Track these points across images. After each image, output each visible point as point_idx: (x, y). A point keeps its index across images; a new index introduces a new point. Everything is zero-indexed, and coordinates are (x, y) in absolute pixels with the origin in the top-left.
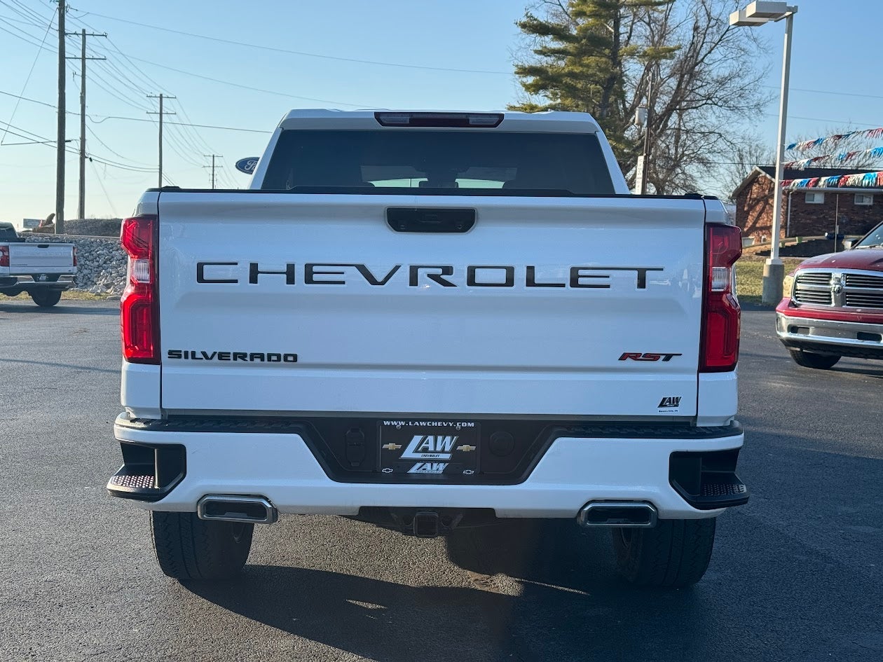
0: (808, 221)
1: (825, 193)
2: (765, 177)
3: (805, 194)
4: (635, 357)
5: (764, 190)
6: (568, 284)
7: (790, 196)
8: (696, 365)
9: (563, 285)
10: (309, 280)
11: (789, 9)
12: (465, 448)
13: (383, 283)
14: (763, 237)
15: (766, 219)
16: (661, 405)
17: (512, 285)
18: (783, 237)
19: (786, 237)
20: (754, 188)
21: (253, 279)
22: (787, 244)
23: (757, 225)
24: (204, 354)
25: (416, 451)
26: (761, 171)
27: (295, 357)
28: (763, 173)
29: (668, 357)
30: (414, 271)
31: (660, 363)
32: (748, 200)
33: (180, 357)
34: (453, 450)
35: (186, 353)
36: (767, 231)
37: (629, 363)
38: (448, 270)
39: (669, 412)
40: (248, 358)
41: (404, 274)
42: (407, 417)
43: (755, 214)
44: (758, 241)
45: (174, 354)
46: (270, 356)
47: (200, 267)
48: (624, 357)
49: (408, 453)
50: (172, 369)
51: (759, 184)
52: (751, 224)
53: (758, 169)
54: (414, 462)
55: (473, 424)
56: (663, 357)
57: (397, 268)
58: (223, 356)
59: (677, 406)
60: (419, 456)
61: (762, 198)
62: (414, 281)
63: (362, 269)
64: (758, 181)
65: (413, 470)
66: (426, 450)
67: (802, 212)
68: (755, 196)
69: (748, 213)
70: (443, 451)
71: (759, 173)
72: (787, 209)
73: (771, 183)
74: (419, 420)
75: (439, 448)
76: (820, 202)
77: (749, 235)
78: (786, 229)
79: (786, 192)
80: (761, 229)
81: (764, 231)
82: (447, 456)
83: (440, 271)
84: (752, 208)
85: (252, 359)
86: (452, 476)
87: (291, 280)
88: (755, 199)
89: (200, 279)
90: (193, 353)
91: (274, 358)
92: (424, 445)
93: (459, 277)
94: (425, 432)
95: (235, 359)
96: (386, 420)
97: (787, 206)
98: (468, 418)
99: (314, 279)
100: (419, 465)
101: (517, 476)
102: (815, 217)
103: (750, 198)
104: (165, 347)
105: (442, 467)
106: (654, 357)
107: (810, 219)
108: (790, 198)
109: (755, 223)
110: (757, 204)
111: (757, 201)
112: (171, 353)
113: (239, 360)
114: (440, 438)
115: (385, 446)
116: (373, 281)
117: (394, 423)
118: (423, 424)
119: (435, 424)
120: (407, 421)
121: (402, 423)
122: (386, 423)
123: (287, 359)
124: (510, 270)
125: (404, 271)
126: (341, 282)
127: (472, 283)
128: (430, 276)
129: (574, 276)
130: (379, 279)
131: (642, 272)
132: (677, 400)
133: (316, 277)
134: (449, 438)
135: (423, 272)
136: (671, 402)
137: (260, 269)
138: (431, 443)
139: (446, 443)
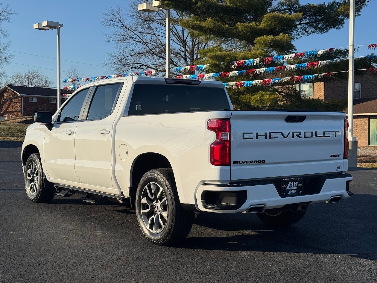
0: (31, 109)
1: (37, 98)
2: (10, 90)
3: (29, 98)
4: (333, 156)
5: (10, 96)
7: (23, 98)
8: (343, 157)
9: (322, 137)
10: (270, 138)
11: (60, 25)
12: (300, 185)
14: (11, 116)
15: (12, 108)
16: (337, 169)
17: (313, 137)
18: (21, 116)
19: (22, 116)
20: (5, 94)
21: (257, 138)
22: (28, 119)
23: (8, 111)
24: (242, 162)
25: (289, 187)
26: (8, 87)
27: (265, 161)
28: (9, 88)
29: (339, 156)
30: (293, 133)
31: (337, 157)
32: (2, 99)
33: (236, 163)
34: (297, 186)
35: (238, 162)
36: (13, 113)
37: (332, 158)
38: (300, 133)
39: (338, 170)
40: (253, 163)
42: (288, 177)
43: (6, 106)
44: (8, 117)
45: (235, 162)
46: (259, 161)
47: (243, 134)
48: (331, 156)
49: (288, 188)
50: (233, 167)
51: (7, 93)
52: (4, 110)
53: (6, 86)
54: (290, 190)
55: (301, 178)
57: (289, 133)
58: (247, 162)
60: (290, 188)
61: (9, 99)
62: (293, 137)
63: (282, 133)
64: (7, 92)
65: (289, 193)
66: (292, 187)
67: (28, 105)
68: (6, 98)
69: (2, 105)
70: (295, 187)
71: (7, 88)
72: (22, 104)
73: (13, 93)
75: (294, 186)
76: (35, 101)
77: (4, 115)
78: (22, 112)
79: (21, 96)
80: (10, 112)
81: (11, 113)
82: (296, 188)
83: (298, 134)
84: (4, 103)
85: (254, 163)
86: (297, 194)
87: (266, 138)
88: (6, 99)
89: (243, 138)
90: (240, 162)
91: (260, 162)
92: (291, 185)
93: (302, 135)
94: (291, 181)
95: (250, 163)
96: (284, 178)
97: (22, 103)
99: (271, 137)
100: (290, 191)
101: (317, 191)
102: (34, 107)
103: (3, 99)
104: (232, 160)
105: (295, 191)
106: (336, 156)
107: (32, 108)
108: (23, 99)
109: (6, 109)
110: (7, 101)
111: (7, 100)
112: (234, 162)
113: (251, 163)
114: (295, 182)
115: (283, 186)
116: (284, 137)
117: (285, 179)
118: (291, 179)
119: (294, 179)
120: (288, 178)
121: (287, 179)
122: (284, 179)
123: (263, 162)
124: (312, 133)
125: (291, 134)
126: (278, 138)
127: (305, 137)
128: (296, 135)
129: (324, 134)
130: (286, 137)
131: (336, 132)
132: (340, 167)
133: (272, 136)
134: (296, 182)
135: (295, 134)
136: (339, 168)
137: (258, 134)
138: (293, 184)
139: (296, 184)
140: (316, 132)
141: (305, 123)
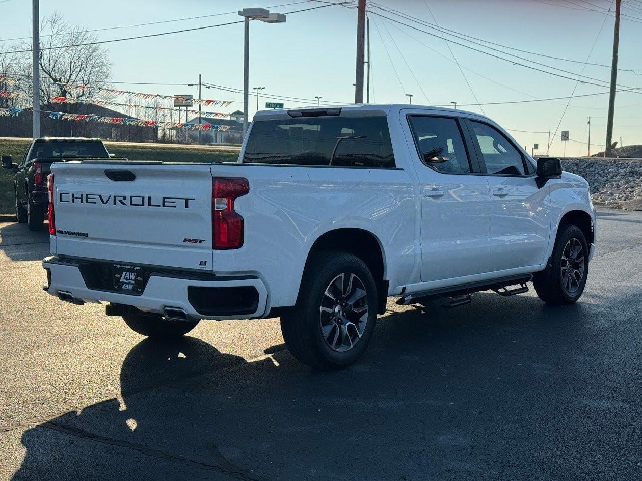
4: (189, 240)
6: (162, 206)
8: (211, 246)
9: (160, 206)
10: (87, 201)
13: (106, 203)
16: (200, 264)
17: (144, 205)
21: (73, 201)
24: (65, 232)
25: (124, 279)
27: (87, 234)
29: (201, 241)
30: (115, 197)
31: (198, 244)
34: (135, 280)
37: (187, 243)
39: (203, 268)
40: (75, 235)
41: (111, 200)
45: (60, 232)
47: (61, 195)
48: (185, 240)
49: (122, 280)
50: (59, 238)
55: (139, 268)
56: (199, 241)
57: (110, 196)
58: (69, 233)
59: (205, 265)
60: (125, 281)
62: (115, 203)
63: (100, 196)
65: (123, 287)
66: (127, 279)
70: (132, 280)
74: (122, 265)
75: (131, 279)
82: (133, 282)
83: (122, 198)
85: (77, 235)
86: (134, 292)
87: (82, 202)
89: (61, 200)
90: (63, 231)
91: (82, 235)
92: (126, 276)
93: (127, 201)
94: (126, 270)
95: (73, 235)
98: (131, 264)
100: (125, 285)
104: (57, 228)
105: (131, 286)
106: (195, 241)
112: (58, 231)
114: (131, 273)
115: (115, 276)
116: (104, 203)
117: (117, 266)
118: (125, 267)
119: (128, 267)
120: (120, 264)
121: (119, 266)
122: (114, 265)
123: (85, 235)
124: (143, 198)
125: (112, 197)
126: (95, 203)
127: (131, 204)
128: (119, 200)
129: (164, 202)
130: (105, 202)
131: (187, 200)
132: (206, 262)
133: (89, 200)
134: (133, 274)
135: (117, 198)
136: (203, 263)
137: (75, 196)
138: (128, 275)
139: (133, 276)
140: (150, 198)
141: (138, 182)
